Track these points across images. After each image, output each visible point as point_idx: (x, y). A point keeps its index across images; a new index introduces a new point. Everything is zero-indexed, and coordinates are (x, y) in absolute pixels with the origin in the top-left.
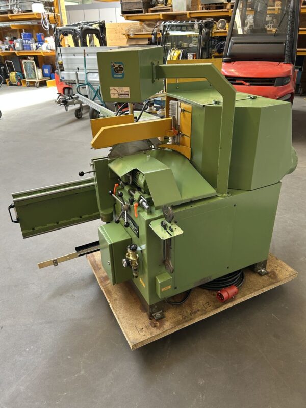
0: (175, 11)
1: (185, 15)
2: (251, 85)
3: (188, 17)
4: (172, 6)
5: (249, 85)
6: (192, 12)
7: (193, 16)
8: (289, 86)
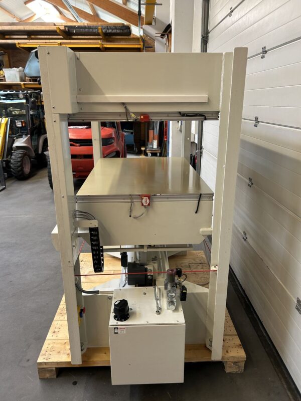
0: (8, 81)
1: (20, 85)
2: (81, 145)
3: (23, 87)
4: (4, 77)
5: (79, 146)
6: (25, 83)
7: (27, 86)
8: (113, 146)
